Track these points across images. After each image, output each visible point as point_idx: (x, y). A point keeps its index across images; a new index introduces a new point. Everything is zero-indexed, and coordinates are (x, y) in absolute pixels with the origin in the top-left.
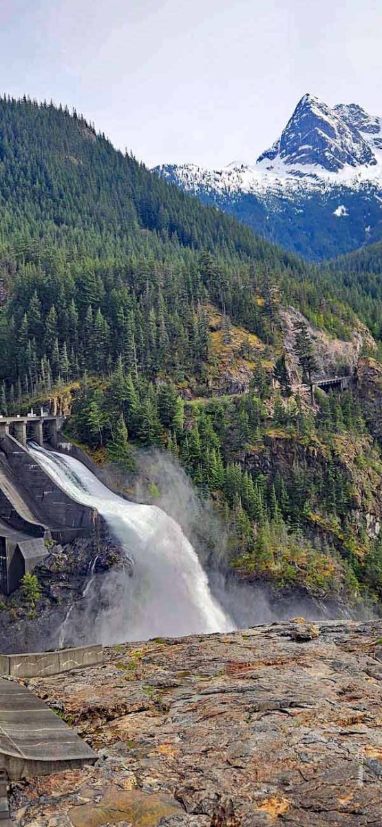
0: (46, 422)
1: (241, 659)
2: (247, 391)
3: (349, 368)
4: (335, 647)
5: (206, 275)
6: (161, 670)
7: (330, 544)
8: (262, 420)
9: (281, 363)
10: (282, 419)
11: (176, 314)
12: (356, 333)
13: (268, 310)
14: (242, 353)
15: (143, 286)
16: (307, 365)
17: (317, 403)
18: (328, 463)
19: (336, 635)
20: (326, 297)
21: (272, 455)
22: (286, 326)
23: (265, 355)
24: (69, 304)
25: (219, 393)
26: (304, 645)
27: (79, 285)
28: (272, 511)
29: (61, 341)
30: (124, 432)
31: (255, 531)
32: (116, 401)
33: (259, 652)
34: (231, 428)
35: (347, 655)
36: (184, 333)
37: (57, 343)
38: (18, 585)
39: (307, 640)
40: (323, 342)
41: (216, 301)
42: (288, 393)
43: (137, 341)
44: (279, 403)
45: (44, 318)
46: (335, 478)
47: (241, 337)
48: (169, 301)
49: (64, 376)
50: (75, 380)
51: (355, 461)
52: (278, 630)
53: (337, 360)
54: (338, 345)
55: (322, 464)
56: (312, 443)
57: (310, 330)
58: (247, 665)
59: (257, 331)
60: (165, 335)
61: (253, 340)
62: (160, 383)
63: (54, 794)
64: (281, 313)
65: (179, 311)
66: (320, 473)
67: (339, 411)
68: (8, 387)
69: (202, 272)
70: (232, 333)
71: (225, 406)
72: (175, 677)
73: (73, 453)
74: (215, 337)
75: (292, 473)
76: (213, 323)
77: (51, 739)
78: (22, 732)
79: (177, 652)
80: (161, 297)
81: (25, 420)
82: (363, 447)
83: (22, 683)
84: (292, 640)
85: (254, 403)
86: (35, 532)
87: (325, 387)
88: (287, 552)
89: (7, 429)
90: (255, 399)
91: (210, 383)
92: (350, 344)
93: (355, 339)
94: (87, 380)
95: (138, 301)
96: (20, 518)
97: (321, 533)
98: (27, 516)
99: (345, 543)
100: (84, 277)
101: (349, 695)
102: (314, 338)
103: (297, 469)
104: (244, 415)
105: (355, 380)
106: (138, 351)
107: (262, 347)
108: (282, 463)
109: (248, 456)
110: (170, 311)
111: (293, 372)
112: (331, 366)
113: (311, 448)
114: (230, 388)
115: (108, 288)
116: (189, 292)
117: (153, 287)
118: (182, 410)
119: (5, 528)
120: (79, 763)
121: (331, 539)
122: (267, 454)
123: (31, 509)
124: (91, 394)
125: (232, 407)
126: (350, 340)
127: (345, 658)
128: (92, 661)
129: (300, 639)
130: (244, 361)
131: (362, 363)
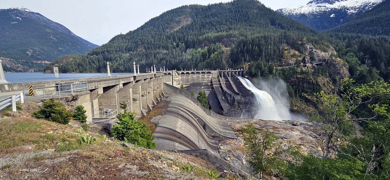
0: (242, 71)
1: (277, 127)
2: (293, 65)
3: (326, 60)
4: (303, 128)
5: (285, 36)
6: (258, 126)
7: (312, 104)
8: (296, 73)
9: (304, 58)
10: (302, 73)
11: (276, 47)
12: (330, 50)
13: (302, 45)
14: (293, 56)
15: (268, 40)
16: (312, 59)
17: (314, 69)
18: (315, 84)
19: (305, 126)
20: (321, 40)
21: (298, 82)
22: (307, 49)
23: (300, 56)
24: (249, 45)
25: (286, 66)
26: (294, 127)
27: (252, 40)
28: (296, 95)
29: (247, 53)
30: (260, 74)
31: (291, 100)
32: (259, 67)
33: (282, 126)
34: (288, 75)
35: (305, 131)
36: (277, 51)
37: (246, 54)
38: (234, 104)
39: (296, 125)
40: (318, 53)
41: (288, 43)
42: (305, 66)
43: (265, 53)
44: (302, 68)
45: (244, 49)
46: (316, 88)
47: (293, 52)
48: (274, 43)
49: (247, 61)
50: (249, 62)
51: (324, 84)
52: (289, 122)
53: (322, 58)
54: (323, 54)
55: (313, 85)
56: (311, 79)
57: (314, 50)
58: (278, 128)
59: (298, 50)
60: (272, 52)
61: (297, 52)
62: (270, 63)
63: (227, 143)
64: (306, 45)
65: (277, 46)
66: (312, 87)
67: (320, 71)
68: (235, 64)
69: (284, 36)
70: (291, 51)
71: (287, 69)
72: (260, 127)
73: (247, 78)
74: (286, 52)
75: (303, 86)
76: (286, 48)
77: (229, 133)
78: (224, 131)
79: (263, 123)
80: (272, 42)
81: (238, 71)
82: (327, 81)
83: (227, 122)
84: (292, 125)
85: (295, 68)
86: (238, 94)
87: (317, 65)
88: (299, 105)
89: (234, 72)
90: (295, 67)
91: (283, 63)
92: (327, 53)
93: (329, 52)
94: (252, 62)
95: (266, 44)
96: (235, 91)
97: (310, 102)
98: (237, 91)
99: (317, 105)
100: (254, 39)
101: (302, 139)
102: (315, 52)
103: (305, 85)
104: (292, 71)
105: (327, 63)
106: (265, 55)
107: (299, 54)
108: (301, 84)
109: (291, 81)
110: (274, 46)
111: (308, 61)
112: (320, 59)
113: (310, 80)
114: (288, 64)
115: (259, 41)
116: (280, 41)
117: (270, 40)
118: (275, 70)
119: (232, 93)
120: (234, 139)
121: (313, 103)
122: (297, 81)
123: (237, 90)
124: (253, 65)
125: (288, 69)
126: (327, 52)
127: (304, 131)
128: (244, 121)
129: (294, 125)
130: (293, 58)
131: (330, 58)
